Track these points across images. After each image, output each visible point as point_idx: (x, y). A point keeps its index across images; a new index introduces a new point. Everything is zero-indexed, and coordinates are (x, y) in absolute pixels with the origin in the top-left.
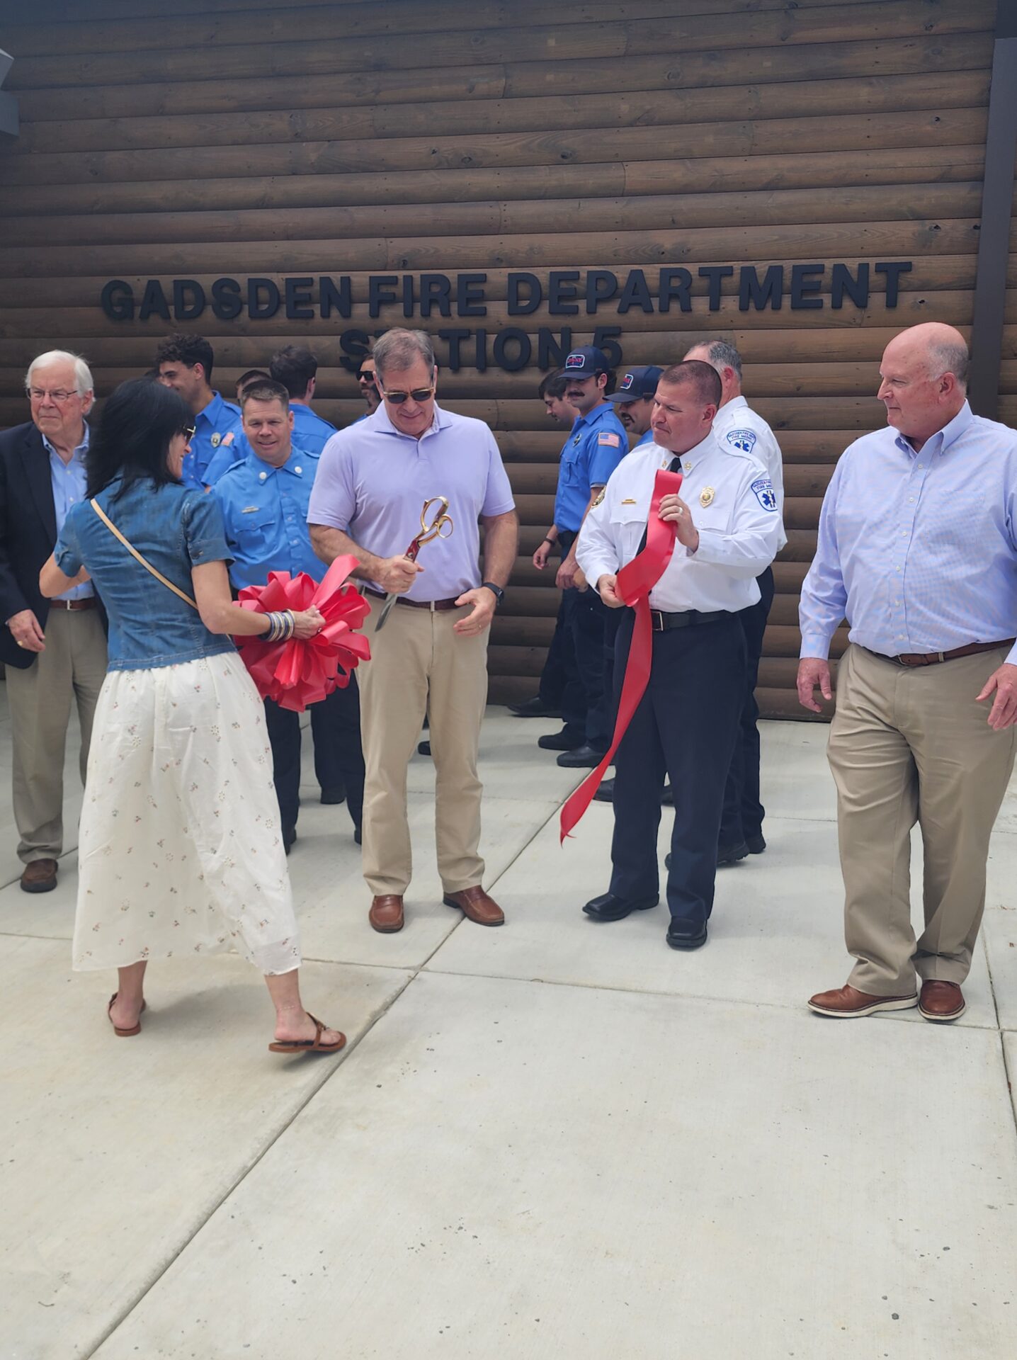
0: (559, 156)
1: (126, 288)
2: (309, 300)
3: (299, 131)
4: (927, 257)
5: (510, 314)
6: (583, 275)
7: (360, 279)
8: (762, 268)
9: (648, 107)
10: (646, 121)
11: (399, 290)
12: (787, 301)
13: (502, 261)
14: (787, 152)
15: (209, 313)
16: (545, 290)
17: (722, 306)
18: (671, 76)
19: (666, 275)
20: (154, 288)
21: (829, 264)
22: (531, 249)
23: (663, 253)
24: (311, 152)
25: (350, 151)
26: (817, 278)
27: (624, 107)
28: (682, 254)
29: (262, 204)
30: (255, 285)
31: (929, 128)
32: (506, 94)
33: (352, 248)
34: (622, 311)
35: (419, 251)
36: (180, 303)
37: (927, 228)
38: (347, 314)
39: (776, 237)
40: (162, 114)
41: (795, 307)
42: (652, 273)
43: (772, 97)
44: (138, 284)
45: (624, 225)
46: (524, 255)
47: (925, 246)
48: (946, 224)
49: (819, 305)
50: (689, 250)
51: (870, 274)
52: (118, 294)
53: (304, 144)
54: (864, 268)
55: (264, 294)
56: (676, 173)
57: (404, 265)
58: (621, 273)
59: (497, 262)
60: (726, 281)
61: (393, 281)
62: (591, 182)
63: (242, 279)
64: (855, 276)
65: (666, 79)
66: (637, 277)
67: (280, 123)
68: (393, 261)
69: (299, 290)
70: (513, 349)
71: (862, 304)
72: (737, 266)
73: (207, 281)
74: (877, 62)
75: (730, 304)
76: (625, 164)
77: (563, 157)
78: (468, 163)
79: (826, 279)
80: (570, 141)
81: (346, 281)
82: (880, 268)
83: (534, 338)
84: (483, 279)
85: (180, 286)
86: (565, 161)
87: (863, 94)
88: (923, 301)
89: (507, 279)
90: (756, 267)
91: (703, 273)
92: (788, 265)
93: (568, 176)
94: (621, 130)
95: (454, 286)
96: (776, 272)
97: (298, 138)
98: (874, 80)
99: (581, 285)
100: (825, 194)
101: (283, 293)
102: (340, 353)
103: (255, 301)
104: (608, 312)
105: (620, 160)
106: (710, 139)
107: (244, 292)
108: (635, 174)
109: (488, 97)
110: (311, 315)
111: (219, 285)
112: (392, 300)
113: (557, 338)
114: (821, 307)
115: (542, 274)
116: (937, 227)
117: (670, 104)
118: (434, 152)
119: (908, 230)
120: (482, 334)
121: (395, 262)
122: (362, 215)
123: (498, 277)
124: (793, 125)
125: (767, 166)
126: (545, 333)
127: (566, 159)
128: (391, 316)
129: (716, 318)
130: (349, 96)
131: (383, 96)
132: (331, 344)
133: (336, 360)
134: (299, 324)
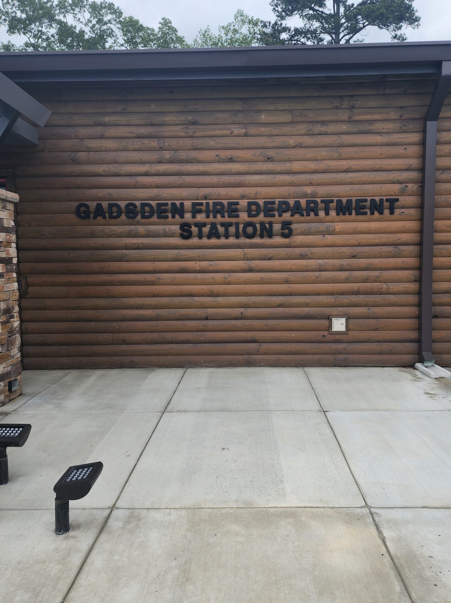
0: (267, 158)
1: (87, 207)
2: (166, 211)
3: (162, 146)
4: (404, 197)
5: (249, 217)
6: (277, 202)
7: (188, 204)
8: (344, 200)
9: (300, 141)
10: (300, 146)
11: (203, 208)
12: (354, 212)
13: (245, 197)
14: (352, 159)
15: (123, 217)
16: (262, 208)
17: (330, 214)
18: (309, 130)
19: (308, 203)
20: (99, 206)
21: (369, 199)
22: (257, 192)
23: (307, 194)
24: (167, 155)
25: (183, 155)
26: (364, 204)
27: (291, 141)
28: (314, 195)
29: (146, 174)
30: (143, 205)
31: (403, 152)
32: (246, 135)
33: (184, 192)
34: (292, 215)
35: (212, 193)
36: (110, 212)
37: (403, 186)
38: (182, 217)
39: (349, 189)
40: (103, 138)
41: (357, 214)
42: (303, 202)
43: (346, 139)
44: (93, 205)
45: (292, 184)
46: (253, 195)
47: (403, 192)
48: (410, 185)
49: (366, 213)
50: (317, 193)
51: (384, 202)
52: (83, 209)
53: (164, 151)
54: (381, 200)
55: (147, 209)
56: (312, 166)
57: (206, 198)
58: (292, 202)
59: (243, 197)
60: (331, 205)
61: (201, 204)
62: (279, 168)
63: (138, 203)
64: (378, 203)
65: (307, 131)
66: (297, 203)
67: (154, 143)
68: (201, 197)
69: (162, 208)
70: (250, 230)
71: (381, 213)
72: (335, 199)
73: (123, 204)
74: (383, 128)
75: (333, 213)
76: (292, 162)
77: (268, 159)
78: (231, 160)
79: (368, 204)
80: (270, 153)
81: (182, 204)
82: (387, 200)
83: (258, 226)
84: (237, 204)
85: (110, 206)
86: (269, 160)
87: (379, 139)
88: (403, 212)
89: (247, 204)
90: (342, 199)
91: (322, 201)
92: (354, 199)
93: (270, 166)
94: (290, 149)
95: (226, 206)
96: (349, 202)
97: (161, 149)
98: (382, 134)
99: (276, 206)
100: (367, 174)
101: (155, 208)
102: (179, 231)
103: (143, 212)
104: (287, 216)
105: (290, 161)
106: (324, 153)
107: (139, 208)
108: (296, 166)
109: (238, 136)
110: (167, 217)
111: (127, 206)
112: (200, 211)
113: (267, 226)
114: (367, 214)
115: (261, 202)
116: (407, 186)
117: (308, 140)
118: (217, 156)
119: (397, 187)
120: (237, 224)
121: (202, 197)
122: (188, 179)
123: (243, 203)
124: (354, 149)
125: (345, 164)
126: (262, 224)
127: (269, 159)
128: (201, 218)
129: (328, 218)
130: (182, 134)
131: (196, 134)
132: (176, 228)
133: (178, 234)
134: (162, 221)
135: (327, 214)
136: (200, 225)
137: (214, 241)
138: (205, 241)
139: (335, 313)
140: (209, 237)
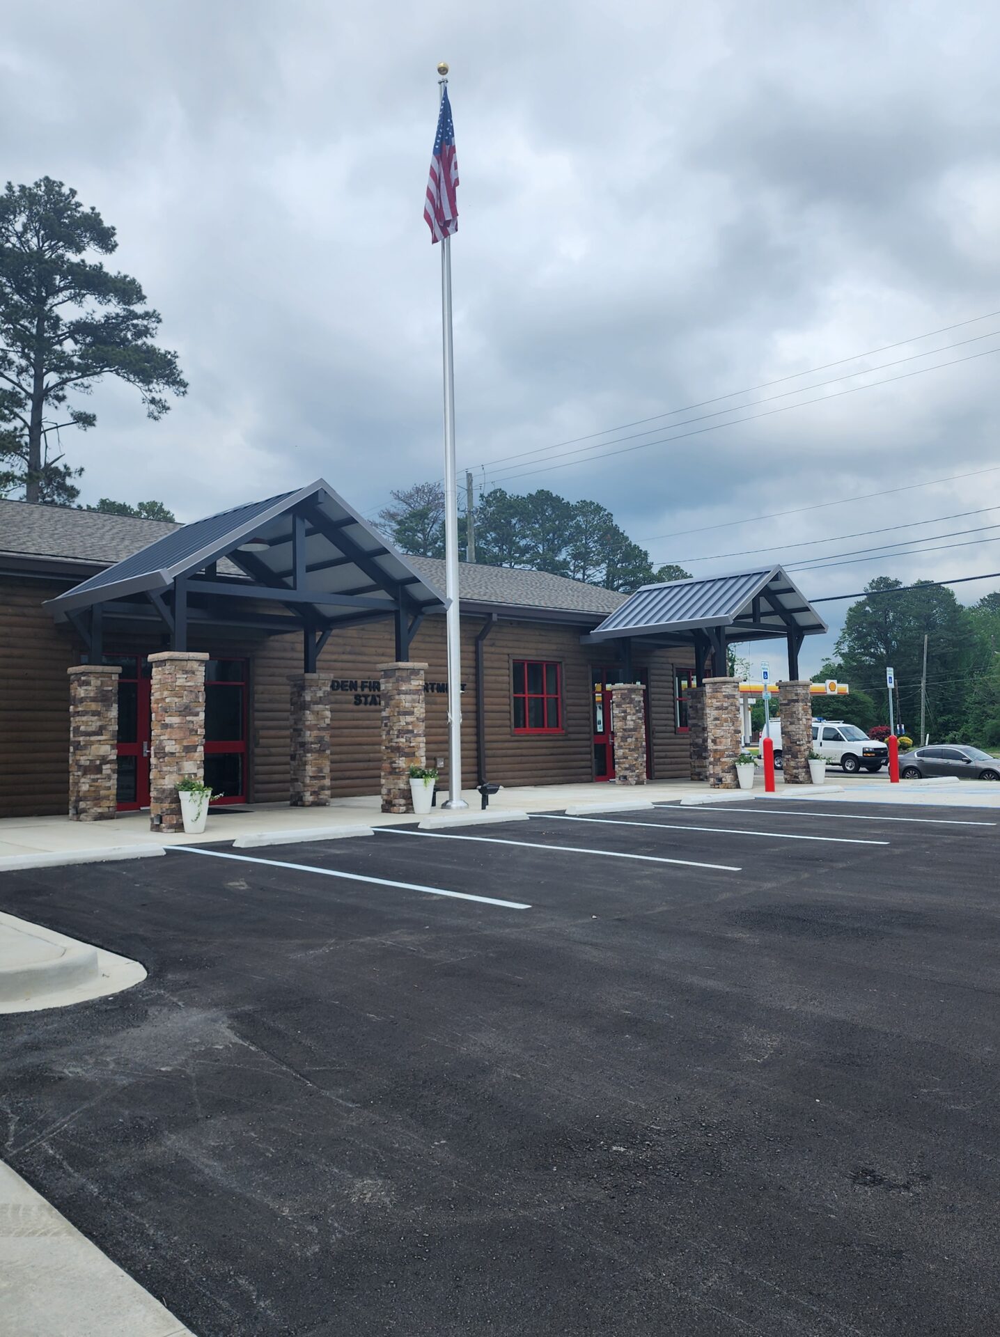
2: (347, 686)
7: (359, 682)
11: (368, 684)
25: (356, 649)
33: (357, 674)
38: (356, 690)
47: (468, 681)
48: (471, 677)
55: (336, 684)
57: (369, 678)
61: (367, 682)
69: (344, 683)
72: (436, 682)
81: (356, 682)
88: (468, 692)
91: (430, 684)
97: (345, 645)
101: (340, 684)
102: (354, 700)
103: (333, 686)
109: (387, 639)
110: (347, 690)
112: (366, 686)
117: (423, 646)
122: (361, 666)
128: (366, 691)
129: (433, 694)
130: (356, 636)
131: (364, 637)
132: (352, 698)
133: (353, 702)
134: (345, 692)
135: (433, 691)
136: (366, 696)
137: (373, 707)
138: (368, 707)
139: (438, 755)
140: (370, 704)
